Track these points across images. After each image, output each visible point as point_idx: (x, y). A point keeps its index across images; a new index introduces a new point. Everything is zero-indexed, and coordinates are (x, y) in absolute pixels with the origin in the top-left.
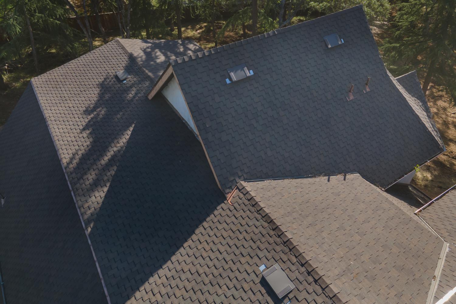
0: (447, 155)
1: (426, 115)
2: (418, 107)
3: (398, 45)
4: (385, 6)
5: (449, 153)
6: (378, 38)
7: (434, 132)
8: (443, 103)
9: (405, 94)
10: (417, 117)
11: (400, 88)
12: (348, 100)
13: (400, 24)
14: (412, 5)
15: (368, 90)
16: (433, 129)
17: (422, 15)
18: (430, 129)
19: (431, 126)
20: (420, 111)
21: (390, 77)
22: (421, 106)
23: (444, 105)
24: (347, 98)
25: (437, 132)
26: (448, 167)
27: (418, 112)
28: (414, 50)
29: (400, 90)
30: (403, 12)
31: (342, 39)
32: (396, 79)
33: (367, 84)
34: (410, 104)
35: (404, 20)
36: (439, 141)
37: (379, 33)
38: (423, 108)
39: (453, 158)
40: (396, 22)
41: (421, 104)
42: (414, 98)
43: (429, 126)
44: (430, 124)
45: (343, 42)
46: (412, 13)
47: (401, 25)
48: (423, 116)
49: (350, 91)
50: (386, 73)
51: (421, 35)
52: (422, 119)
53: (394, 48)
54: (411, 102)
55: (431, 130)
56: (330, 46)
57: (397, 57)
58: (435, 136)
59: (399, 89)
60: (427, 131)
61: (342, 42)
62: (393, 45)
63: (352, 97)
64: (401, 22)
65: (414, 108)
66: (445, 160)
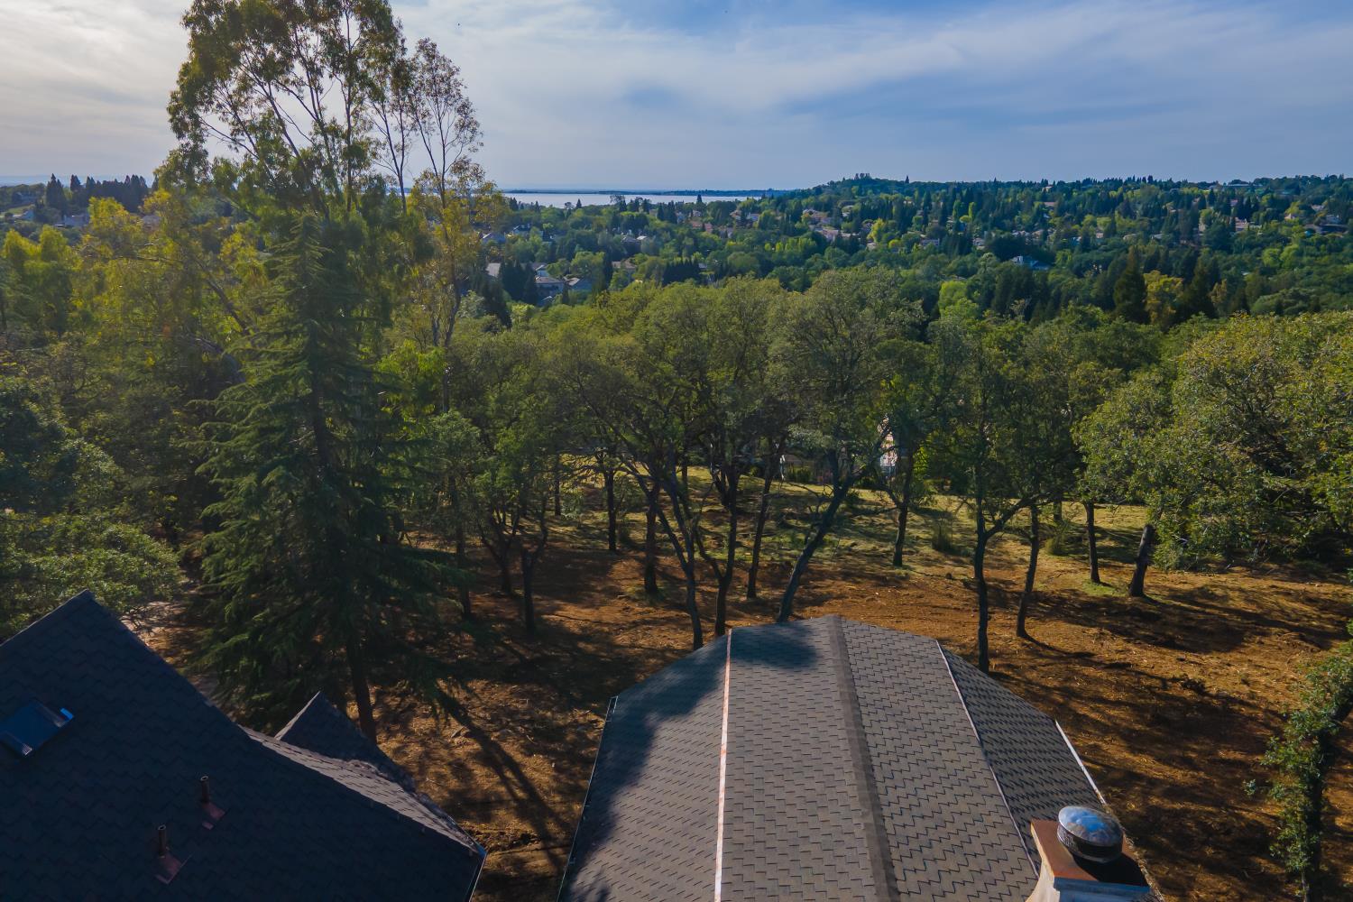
0: (496, 848)
1: (401, 789)
2: (371, 782)
3: (246, 636)
4: (160, 560)
5: (499, 839)
6: (181, 626)
7: (440, 821)
8: (423, 721)
9: (325, 765)
10: (382, 809)
11: (304, 756)
12: (167, 882)
13: (224, 583)
14: (231, 533)
15: (216, 814)
16: (433, 816)
17: (269, 548)
18: (427, 823)
19: (426, 810)
20: (381, 789)
21: (266, 744)
22: (377, 774)
23: (427, 726)
24: (159, 877)
25: (445, 818)
26: (516, 878)
27: (378, 794)
28: (292, 635)
29: (308, 764)
30: (218, 555)
31: (64, 711)
32: (283, 739)
33: (205, 800)
34: (349, 787)
35: (229, 571)
36: (462, 839)
37: (177, 612)
38: (386, 775)
39: (512, 846)
40: (213, 582)
41: (374, 768)
42: (351, 763)
43: (421, 815)
44: (420, 806)
45: (70, 716)
46: (243, 551)
47: (229, 586)
48: (395, 798)
49: (161, 852)
50: (247, 737)
51: (291, 594)
52: (395, 807)
53: (239, 649)
54: (350, 780)
55: (430, 821)
56: (27, 751)
57: (260, 667)
58: (446, 830)
59: (301, 762)
60: (423, 830)
61: (64, 717)
62: (233, 640)
63: (174, 867)
64: (224, 579)
65: (363, 792)
66: (499, 865)
